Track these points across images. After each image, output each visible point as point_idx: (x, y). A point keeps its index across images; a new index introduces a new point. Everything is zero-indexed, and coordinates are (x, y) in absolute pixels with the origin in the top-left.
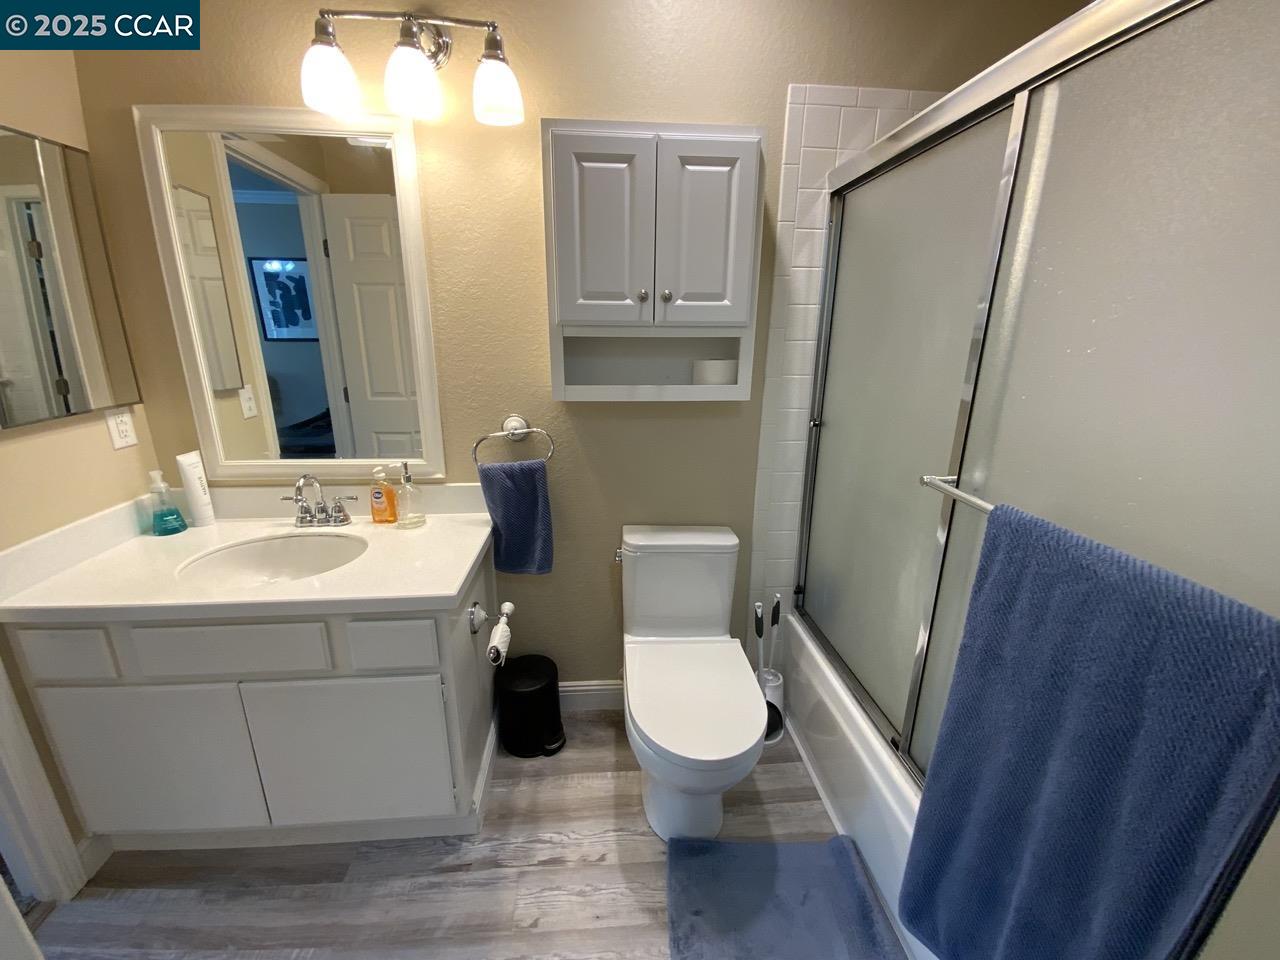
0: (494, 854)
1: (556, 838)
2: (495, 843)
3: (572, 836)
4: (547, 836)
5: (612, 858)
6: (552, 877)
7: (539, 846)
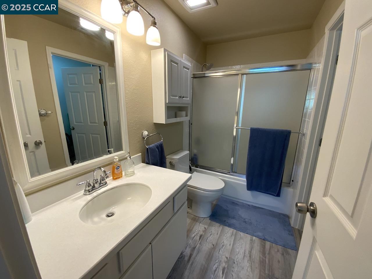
0: (191, 248)
1: (195, 234)
2: (188, 247)
3: (197, 231)
4: (193, 235)
5: (206, 227)
6: (204, 238)
7: (195, 238)
